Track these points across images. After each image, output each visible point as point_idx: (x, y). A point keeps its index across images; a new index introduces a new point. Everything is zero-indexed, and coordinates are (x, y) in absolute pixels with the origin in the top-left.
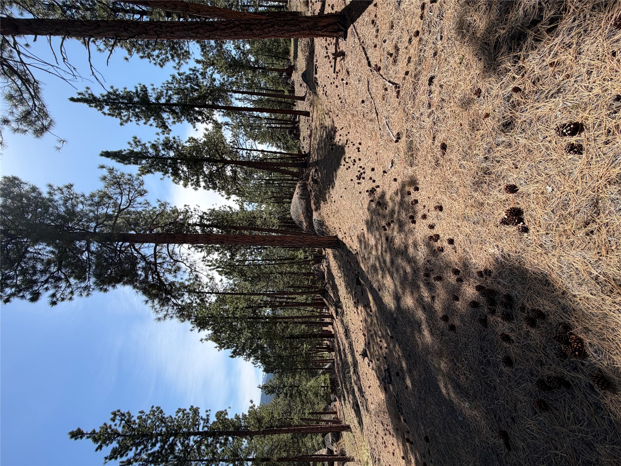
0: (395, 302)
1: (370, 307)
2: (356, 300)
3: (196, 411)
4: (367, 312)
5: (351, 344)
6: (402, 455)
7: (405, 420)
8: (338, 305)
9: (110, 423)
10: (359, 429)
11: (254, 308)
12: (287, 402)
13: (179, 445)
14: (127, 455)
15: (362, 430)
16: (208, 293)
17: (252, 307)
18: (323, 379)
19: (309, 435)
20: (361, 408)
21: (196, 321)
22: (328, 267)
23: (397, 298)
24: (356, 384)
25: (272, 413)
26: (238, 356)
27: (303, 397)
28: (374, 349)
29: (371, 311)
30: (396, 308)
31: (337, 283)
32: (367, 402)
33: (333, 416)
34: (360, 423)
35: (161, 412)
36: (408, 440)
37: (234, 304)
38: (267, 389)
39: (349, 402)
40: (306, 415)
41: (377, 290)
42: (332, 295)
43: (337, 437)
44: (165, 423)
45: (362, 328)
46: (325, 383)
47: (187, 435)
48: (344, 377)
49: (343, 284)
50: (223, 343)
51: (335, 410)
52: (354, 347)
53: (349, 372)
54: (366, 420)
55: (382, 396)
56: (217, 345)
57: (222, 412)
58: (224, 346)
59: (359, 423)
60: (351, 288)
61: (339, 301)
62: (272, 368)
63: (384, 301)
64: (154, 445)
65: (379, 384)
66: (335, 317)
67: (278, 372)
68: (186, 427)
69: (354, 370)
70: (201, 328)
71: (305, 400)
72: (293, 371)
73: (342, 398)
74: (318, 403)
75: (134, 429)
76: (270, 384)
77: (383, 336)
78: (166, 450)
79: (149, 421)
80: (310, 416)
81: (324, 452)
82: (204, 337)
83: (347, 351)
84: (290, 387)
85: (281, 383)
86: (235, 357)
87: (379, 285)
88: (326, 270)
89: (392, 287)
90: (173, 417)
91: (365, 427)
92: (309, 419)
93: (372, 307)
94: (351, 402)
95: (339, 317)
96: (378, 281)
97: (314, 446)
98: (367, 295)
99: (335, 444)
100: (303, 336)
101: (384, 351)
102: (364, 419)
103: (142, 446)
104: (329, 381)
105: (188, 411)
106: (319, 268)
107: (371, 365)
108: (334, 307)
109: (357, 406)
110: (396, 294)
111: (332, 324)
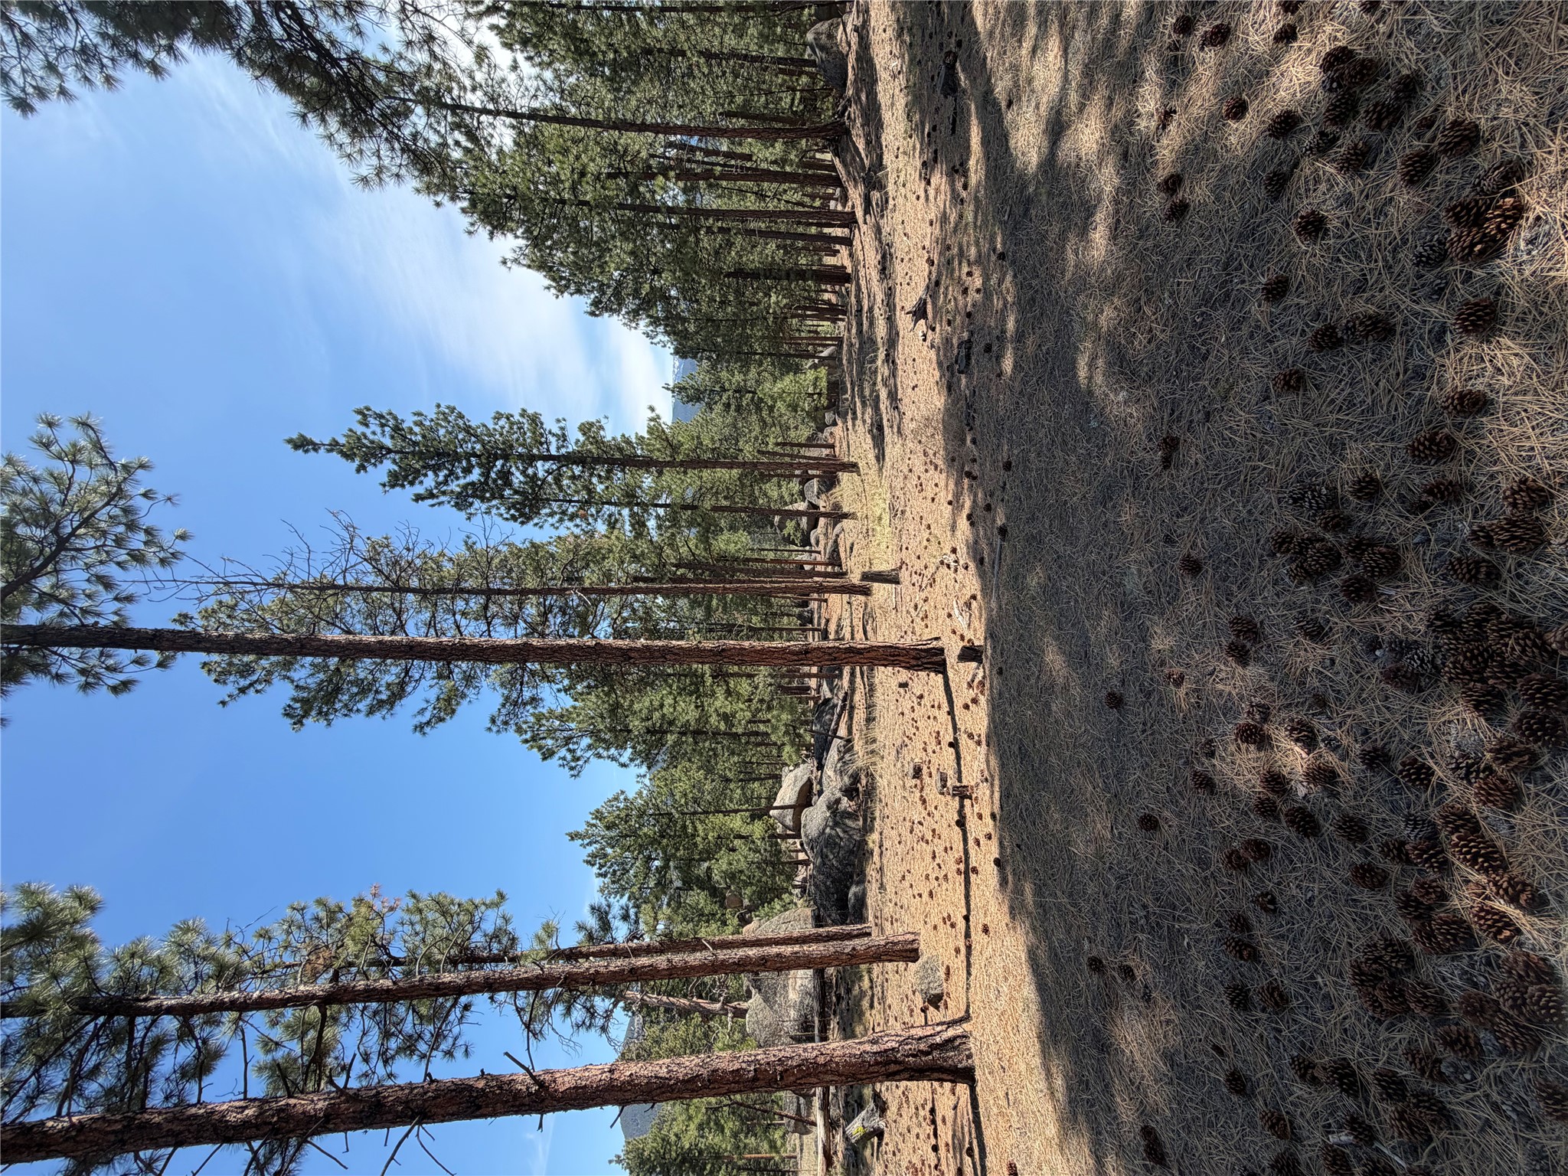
0: (1045, 144)
1: (965, 174)
2: (928, 156)
3: (535, 420)
4: (953, 190)
5: (890, 293)
6: (950, 498)
7: (974, 441)
8: (873, 179)
9: (360, 429)
10: (875, 468)
11: (632, 179)
12: (729, 420)
13: (518, 474)
14: (421, 482)
15: (881, 469)
16: (485, 111)
17: (626, 175)
18: (811, 377)
19: (775, 480)
20: (887, 430)
21: (473, 204)
22: (863, 31)
23: (1057, 128)
24: (885, 385)
25: (698, 437)
26: (606, 315)
27: (765, 413)
28: (946, 296)
29: (965, 187)
30: (1040, 165)
31: (883, 99)
32: (901, 419)
33: (825, 452)
34: (880, 457)
35: (461, 416)
36: (969, 475)
37: (571, 158)
38: (687, 393)
39: (864, 422)
40: (770, 446)
41: (1003, 104)
42: (861, 145)
43: (829, 482)
44: (476, 436)
45: (927, 244)
46: (815, 386)
47: (530, 459)
48: (861, 372)
49: (901, 101)
50: (562, 278)
51: (831, 441)
52: (897, 300)
53: (874, 361)
54: (892, 450)
55: (938, 401)
56: (548, 282)
57: (591, 425)
58: (567, 287)
59: (878, 458)
60: (922, 112)
61: (879, 165)
62: (692, 348)
63: (1012, 143)
64: (468, 471)
65: (937, 378)
66: (860, 221)
67: (709, 358)
68: (523, 445)
69: (887, 355)
70: (495, 227)
71: (769, 420)
72: (744, 358)
73: (850, 416)
74: (796, 428)
75: (415, 444)
76: (691, 382)
77: (979, 261)
78: (495, 481)
79: (442, 432)
80: (778, 449)
81: (802, 506)
82: (510, 256)
83: (877, 312)
84: (736, 391)
85: (717, 382)
86: (600, 314)
87: (1016, 84)
88: (854, 47)
89: (1054, 89)
90: (491, 426)
91: (888, 463)
92: (775, 454)
93: (972, 169)
94: (869, 421)
95: (870, 219)
96: (1015, 68)
97: (782, 497)
98: (968, 131)
99: (823, 496)
100: (770, 273)
101: (973, 296)
102: (887, 451)
103: (446, 472)
104: (824, 384)
105: (517, 418)
106: (831, 36)
107: (929, 339)
108: (861, 188)
109: (880, 428)
110: (1059, 113)
111: (848, 242)
